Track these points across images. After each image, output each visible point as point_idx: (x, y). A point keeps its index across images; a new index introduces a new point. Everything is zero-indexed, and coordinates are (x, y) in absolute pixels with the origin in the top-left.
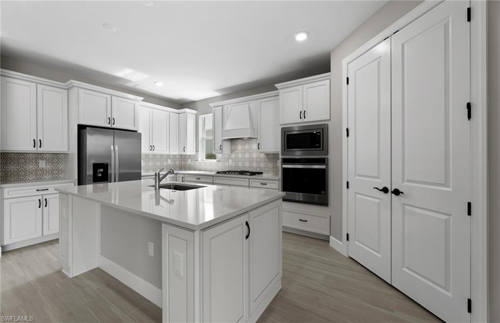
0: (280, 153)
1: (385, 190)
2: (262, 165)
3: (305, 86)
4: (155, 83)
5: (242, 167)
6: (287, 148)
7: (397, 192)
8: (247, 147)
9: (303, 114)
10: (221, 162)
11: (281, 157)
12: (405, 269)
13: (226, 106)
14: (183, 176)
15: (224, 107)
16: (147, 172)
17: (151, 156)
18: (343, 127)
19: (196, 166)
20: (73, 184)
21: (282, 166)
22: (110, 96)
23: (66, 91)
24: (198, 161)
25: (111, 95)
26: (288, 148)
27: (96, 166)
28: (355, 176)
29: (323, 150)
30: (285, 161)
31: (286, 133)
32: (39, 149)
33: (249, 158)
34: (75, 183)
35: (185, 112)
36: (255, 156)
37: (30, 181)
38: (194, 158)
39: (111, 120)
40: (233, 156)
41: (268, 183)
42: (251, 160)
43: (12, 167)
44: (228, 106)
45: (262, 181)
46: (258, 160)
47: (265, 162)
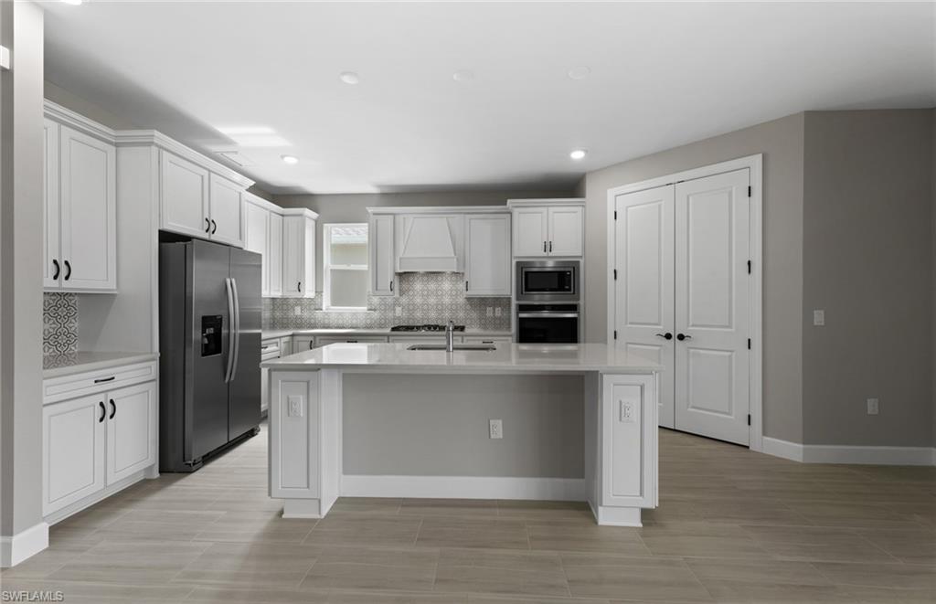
0: (513, 297)
1: (668, 336)
2: (461, 314)
3: (551, 209)
5: (423, 319)
6: (524, 291)
7: (681, 337)
8: (432, 286)
9: (548, 247)
11: (514, 302)
12: (690, 410)
13: (402, 217)
14: (312, 338)
15: (397, 217)
18: (608, 269)
19: (315, 319)
21: (517, 315)
22: (207, 172)
23: (114, 148)
24: (320, 309)
25: (210, 171)
26: (527, 290)
27: (205, 323)
28: (626, 324)
29: (574, 293)
30: (522, 308)
31: (524, 270)
33: (437, 305)
35: (301, 215)
36: (447, 300)
38: (314, 304)
40: (404, 300)
41: (496, 340)
42: (440, 308)
44: (406, 216)
45: (487, 338)
46: (454, 307)
47: (466, 310)
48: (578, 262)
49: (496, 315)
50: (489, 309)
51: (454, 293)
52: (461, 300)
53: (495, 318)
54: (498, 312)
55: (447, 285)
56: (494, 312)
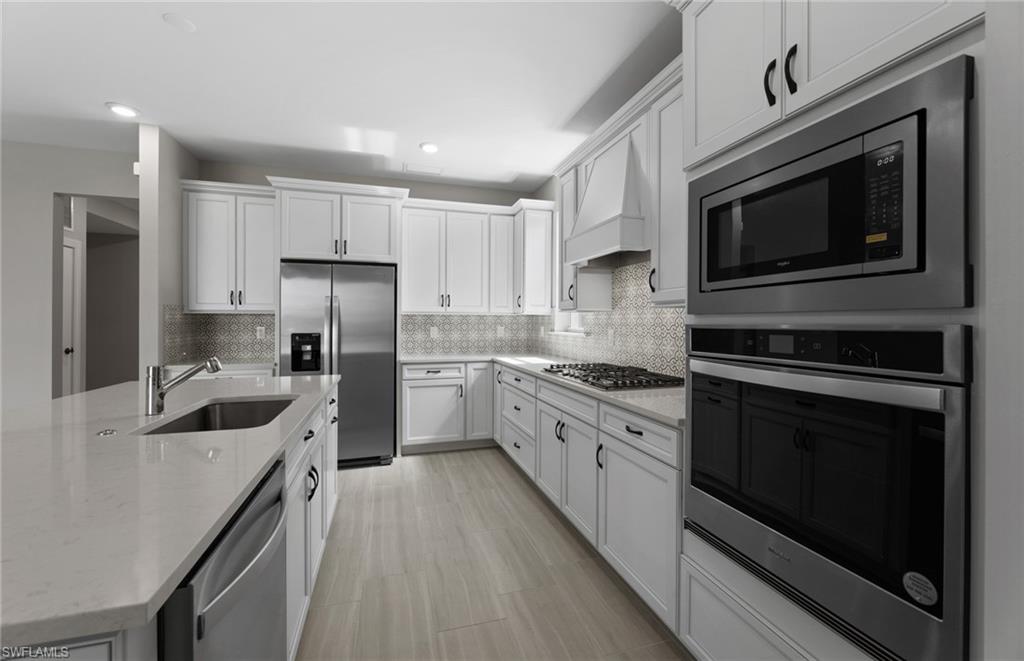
0: (687, 303)
4: (421, 146)
6: (710, 280)
10: (593, 336)
13: (584, 165)
14: (501, 368)
15: (579, 167)
16: (446, 353)
17: (473, 318)
19: (549, 343)
20: (270, 372)
22: (339, 196)
24: (553, 330)
25: (341, 194)
26: (713, 275)
27: (299, 340)
31: (709, 205)
32: (239, 307)
34: (274, 371)
35: (522, 209)
37: (245, 361)
38: (550, 323)
39: (340, 245)
41: (649, 431)
43: (222, 338)
44: (587, 161)
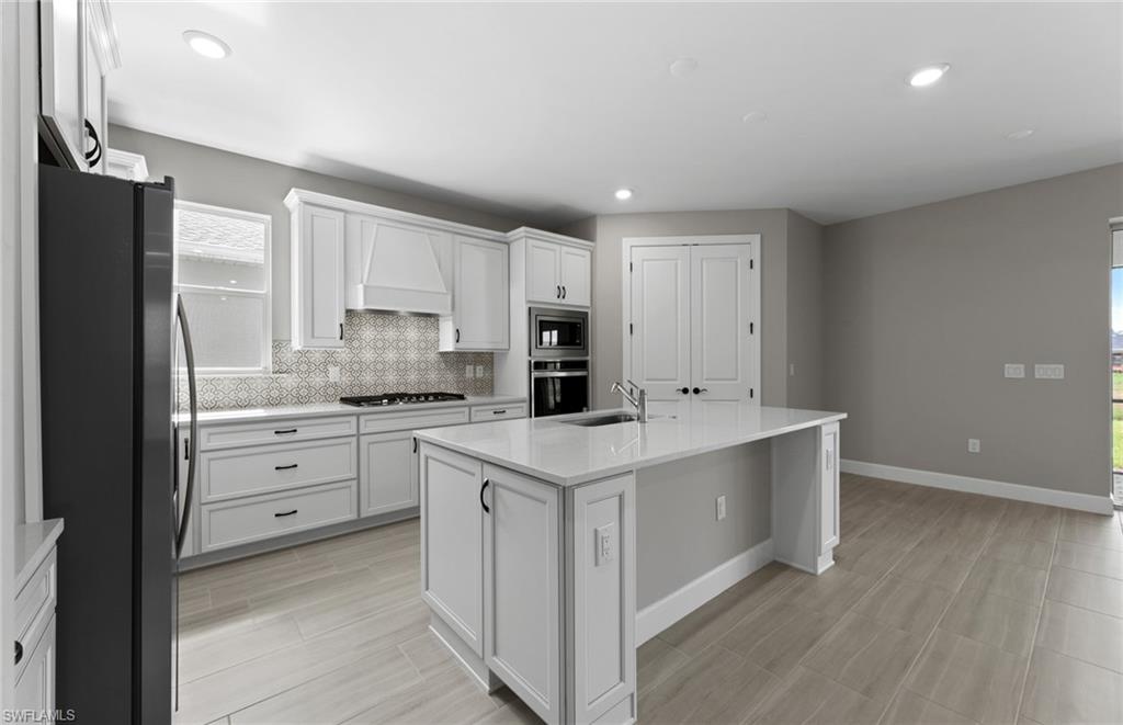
1: (685, 391)
2: (433, 376)
7: (696, 391)
9: (561, 292)
10: (292, 375)
13: (357, 218)
15: (349, 216)
18: (624, 323)
21: (530, 375)
29: (583, 349)
31: (538, 318)
33: (398, 362)
36: (412, 356)
41: (509, 408)
42: (402, 367)
44: (364, 218)
45: (497, 407)
46: (423, 366)
47: (439, 370)
48: (587, 313)
49: (478, 375)
50: (469, 368)
51: (423, 345)
52: (432, 356)
53: (476, 380)
54: (480, 370)
55: (412, 333)
56: (475, 372)
